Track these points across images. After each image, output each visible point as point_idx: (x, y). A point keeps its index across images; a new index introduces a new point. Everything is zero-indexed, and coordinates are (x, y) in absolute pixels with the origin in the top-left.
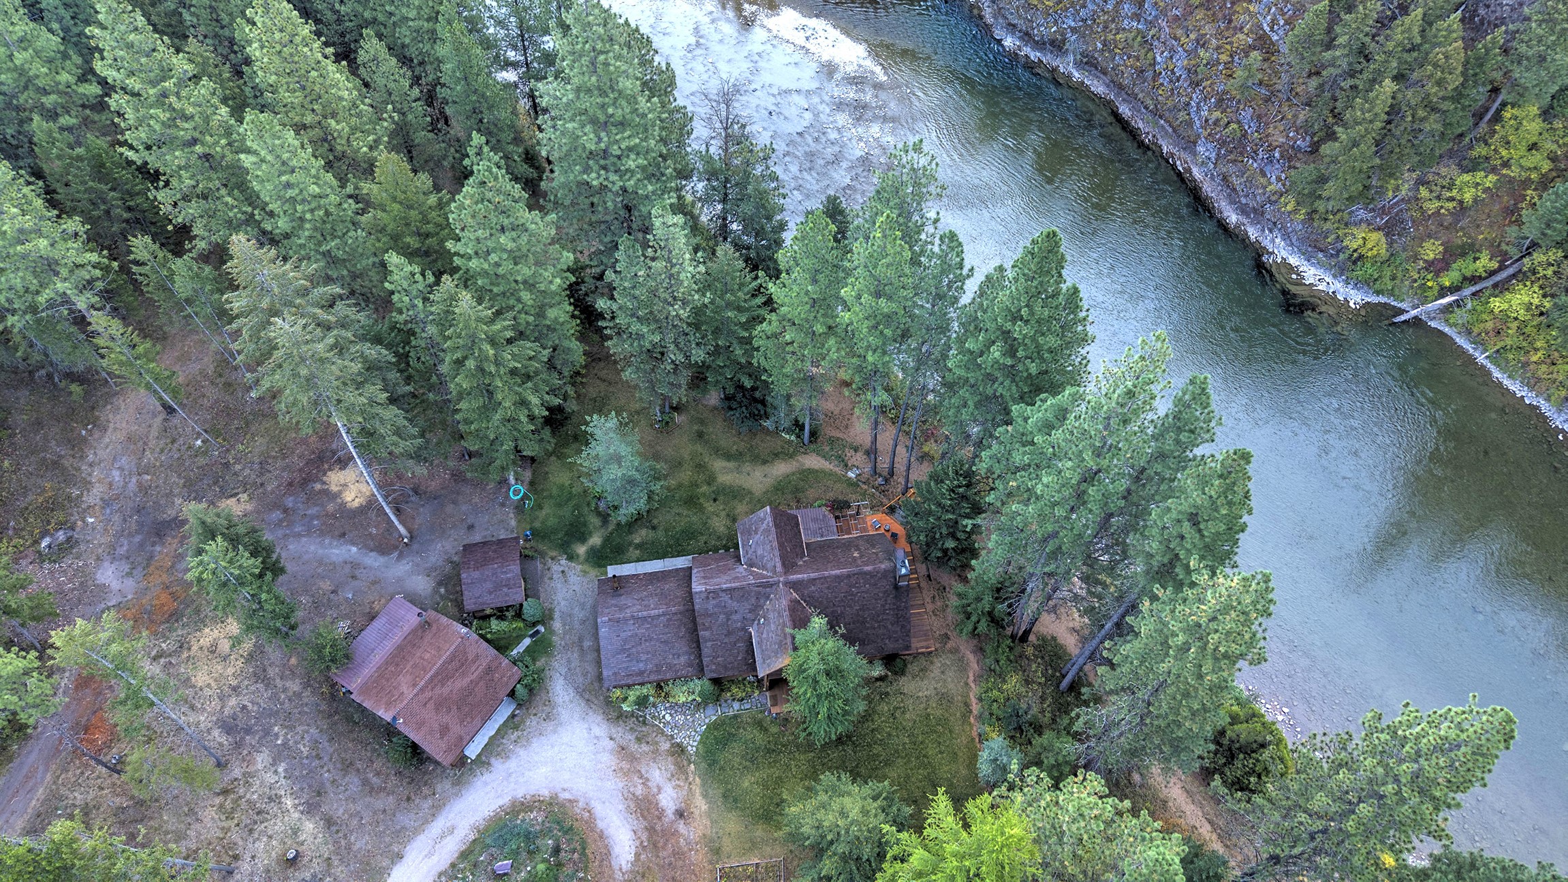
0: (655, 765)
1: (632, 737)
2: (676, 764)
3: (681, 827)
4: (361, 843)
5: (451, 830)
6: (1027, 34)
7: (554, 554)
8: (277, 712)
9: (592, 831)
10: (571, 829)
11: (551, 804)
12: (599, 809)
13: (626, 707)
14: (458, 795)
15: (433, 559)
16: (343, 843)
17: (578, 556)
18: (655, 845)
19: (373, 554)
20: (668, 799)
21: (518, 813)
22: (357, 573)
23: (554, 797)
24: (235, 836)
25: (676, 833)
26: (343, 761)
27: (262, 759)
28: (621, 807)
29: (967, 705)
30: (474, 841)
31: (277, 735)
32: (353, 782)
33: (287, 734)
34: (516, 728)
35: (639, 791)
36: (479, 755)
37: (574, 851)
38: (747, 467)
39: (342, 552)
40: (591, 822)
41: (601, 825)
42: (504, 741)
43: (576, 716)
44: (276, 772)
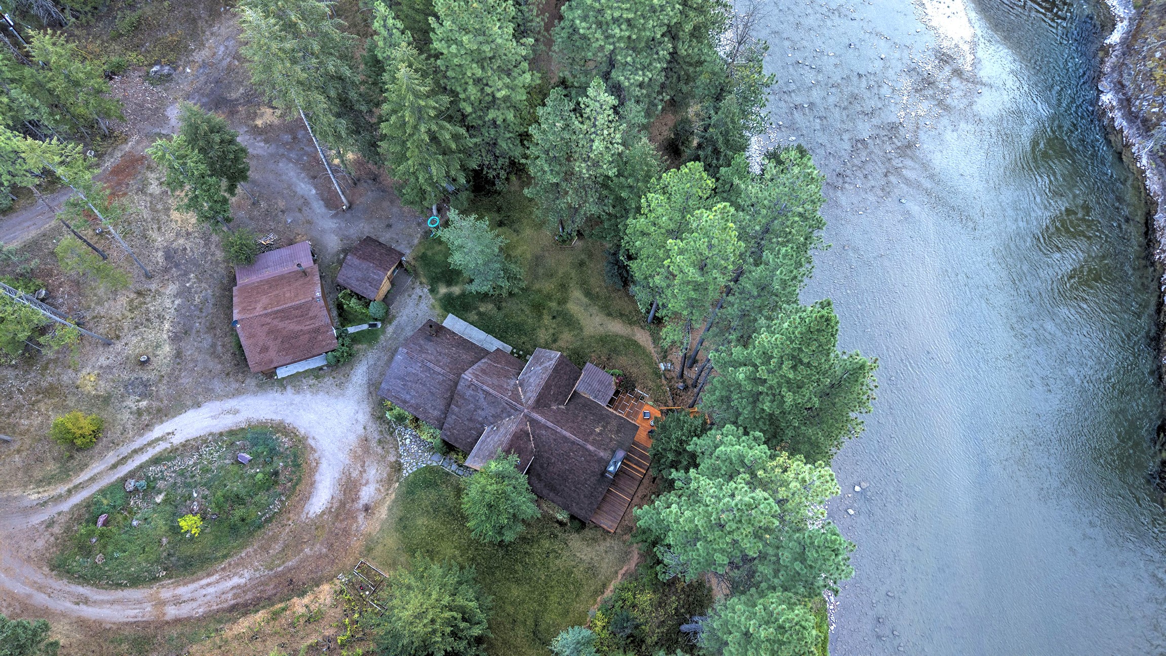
0: (376, 466)
1: (377, 437)
2: (389, 475)
3: (361, 517)
4: (186, 380)
5: (236, 412)
6: (1128, 100)
7: (424, 280)
8: (200, 265)
9: (310, 477)
10: (299, 466)
11: (300, 441)
12: (324, 465)
13: (388, 415)
14: (255, 393)
15: (352, 231)
16: (177, 373)
17: (438, 292)
18: (337, 516)
19: (322, 203)
20: (367, 494)
21: (278, 431)
22: (304, 208)
23: (305, 438)
24: (126, 324)
25: (355, 518)
26: (212, 323)
27: (172, 289)
28: (337, 475)
29: (604, 586)
30: (243, 429)
31: (189, 279)
32: (208, 340)
33: (195, 283)
34: (317, 377)
35: (355, 474)
36: (283, 379)
37: (291, 480)
38: (594, 310)
39: (306, 189)
40: (313, 471)
41: (317, 477)
42: (304, 381)
43: (356, 397)
44: (173, 302)
